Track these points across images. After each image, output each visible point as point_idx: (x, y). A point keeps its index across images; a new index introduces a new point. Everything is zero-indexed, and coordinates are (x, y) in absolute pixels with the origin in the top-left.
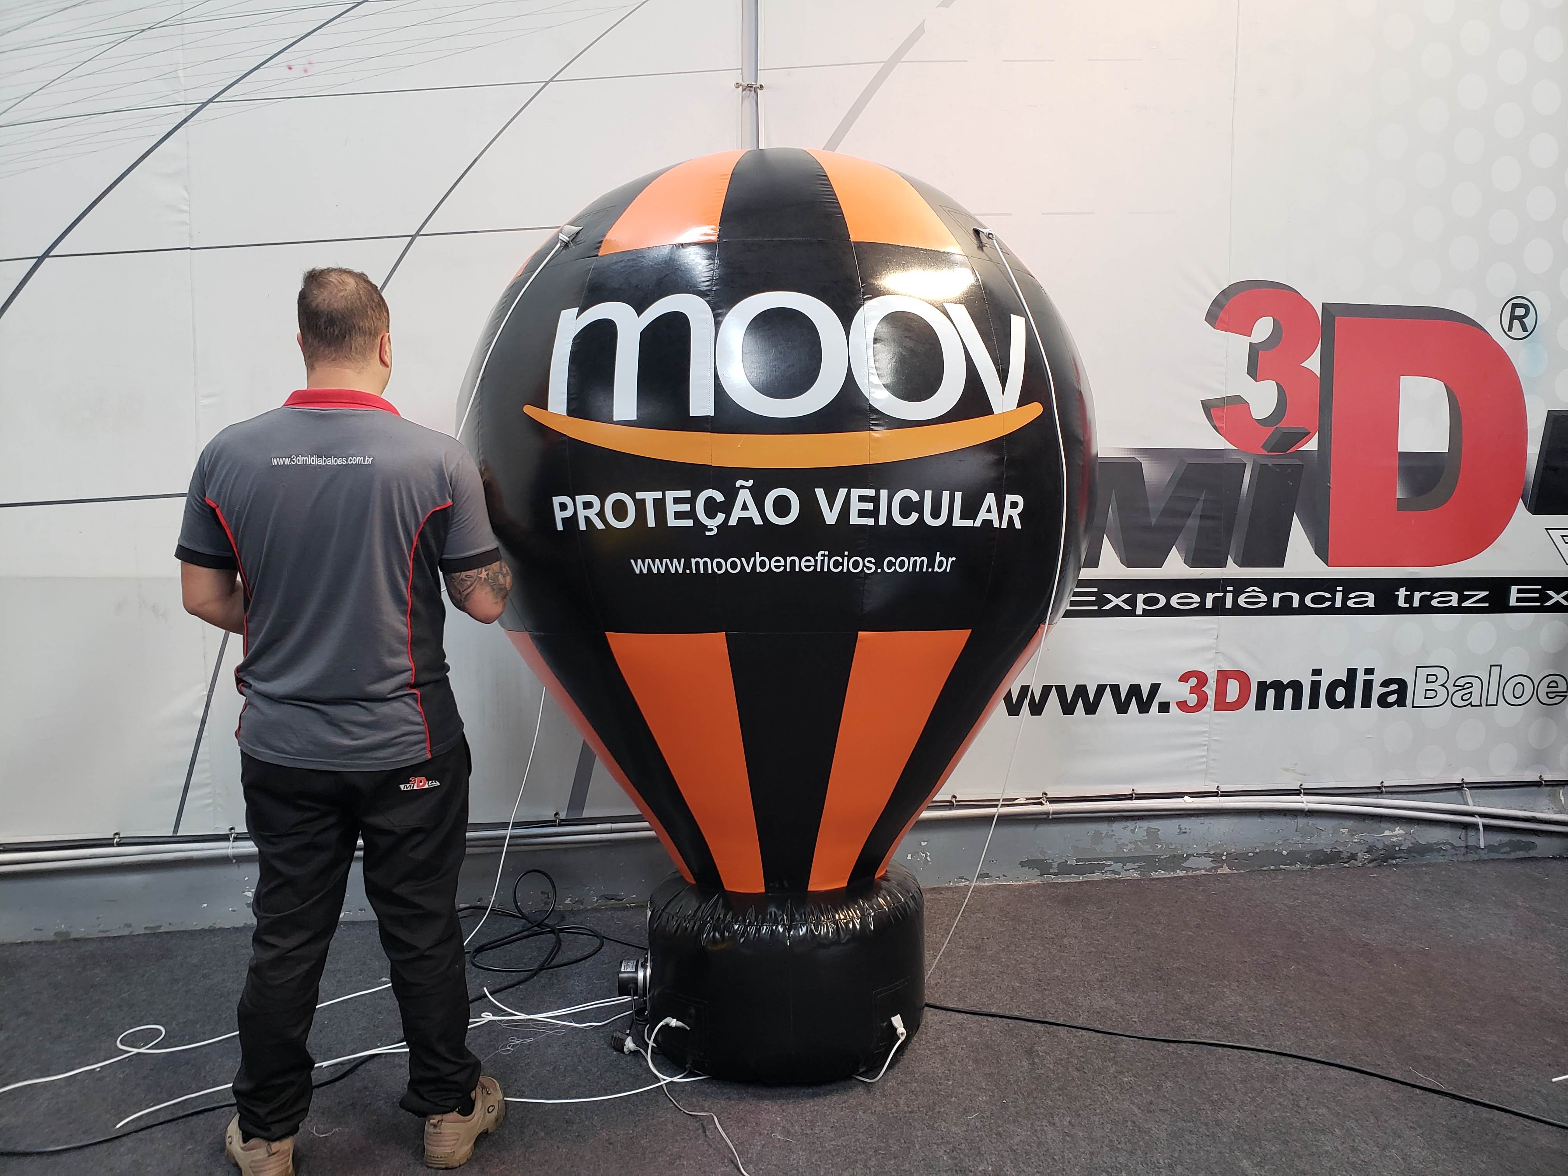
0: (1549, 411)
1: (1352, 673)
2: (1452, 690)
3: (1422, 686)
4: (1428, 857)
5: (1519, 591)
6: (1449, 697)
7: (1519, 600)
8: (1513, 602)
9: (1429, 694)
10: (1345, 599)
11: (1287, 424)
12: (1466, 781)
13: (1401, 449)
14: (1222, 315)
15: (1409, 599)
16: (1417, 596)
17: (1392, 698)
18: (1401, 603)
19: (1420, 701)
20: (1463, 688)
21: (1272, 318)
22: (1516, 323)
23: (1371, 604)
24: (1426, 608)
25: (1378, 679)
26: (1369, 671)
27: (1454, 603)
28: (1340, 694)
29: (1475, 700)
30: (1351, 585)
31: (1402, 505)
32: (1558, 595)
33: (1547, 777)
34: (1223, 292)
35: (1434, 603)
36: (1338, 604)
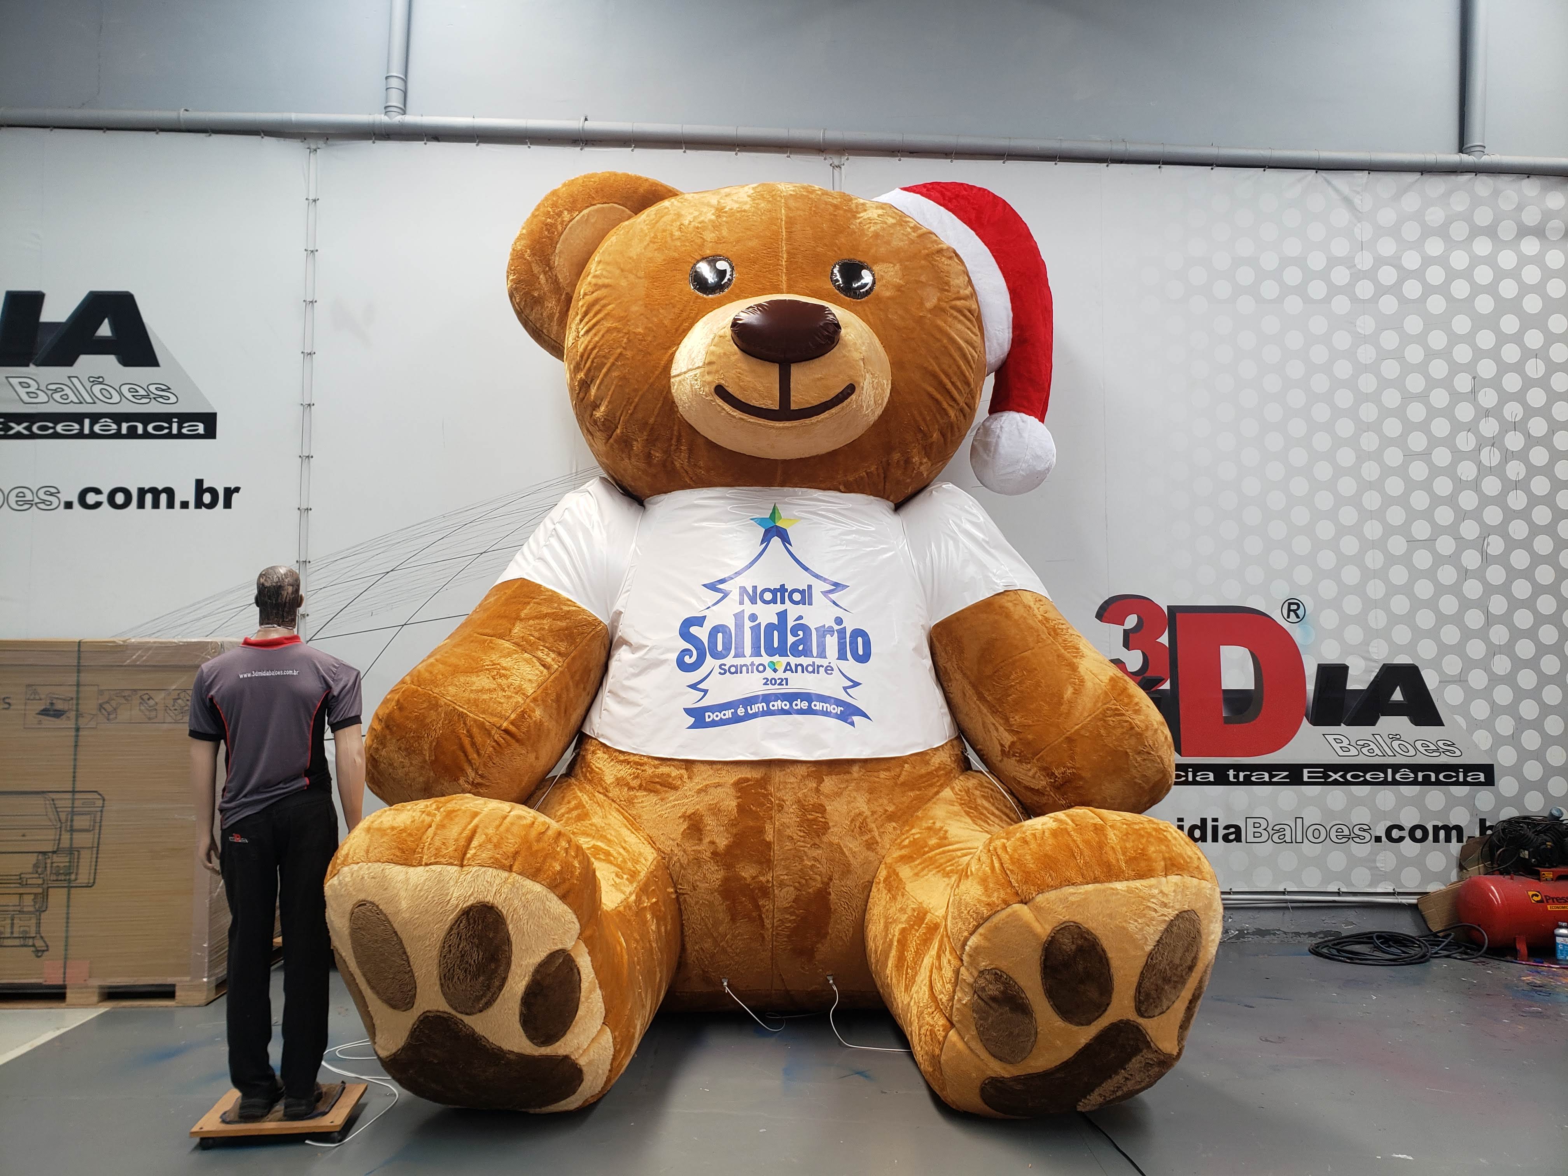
0: (1319, 665)
1: (1204, 821)
2: (1271, 832)
3: (1251, 830)
4: (1267, 938)
5: (1309, 772)
6: (1270, 837)
7: (1309, 777)
8: (1305, 779)
9: (1256, 835)
10: (1194, 776)
11: (1148, 674)
12: (1288, 890)
13: (1223, 688)
14: (1105, 614)
15: (1236, 776)
16: (1241, 775)
17: (1232, 837)
18: (1231, 779)
19: (1250, 838)
20: (1278, 831)
21: (1135, 616)
22: (1292, 613)
23: (1212, 779)
24: (1248, 782)
25: (1221, 825)
26: (1215, 820)
27: (1267, 779)
28: (1197, 833)
29: (1288, 839)
30: (1197, 768)
31: (1227, 721)
32: (1335, 774)
33: (1343, 890)
34: (1105, 602)
35: (1253, 779)
36: (1190, 779)
